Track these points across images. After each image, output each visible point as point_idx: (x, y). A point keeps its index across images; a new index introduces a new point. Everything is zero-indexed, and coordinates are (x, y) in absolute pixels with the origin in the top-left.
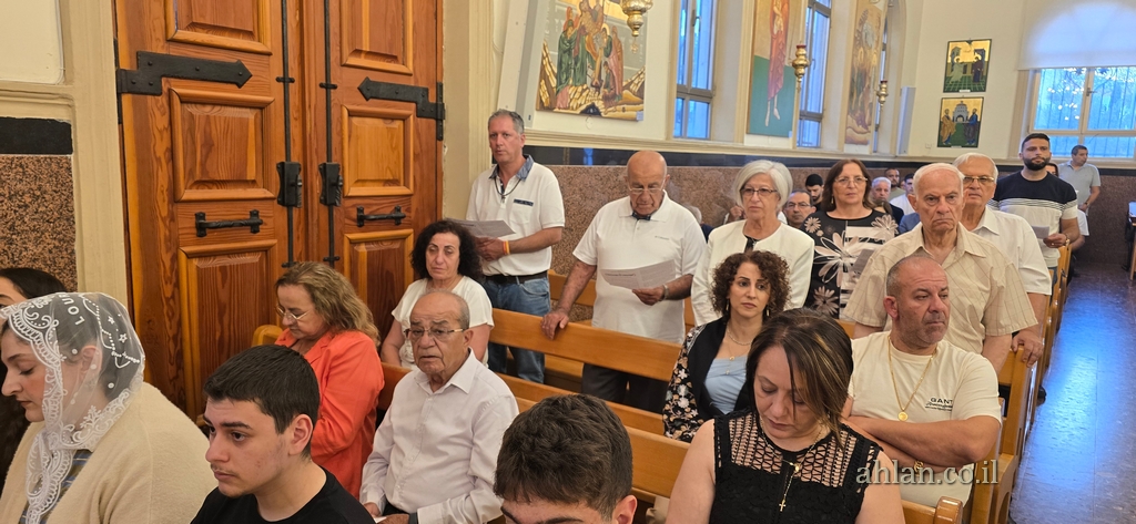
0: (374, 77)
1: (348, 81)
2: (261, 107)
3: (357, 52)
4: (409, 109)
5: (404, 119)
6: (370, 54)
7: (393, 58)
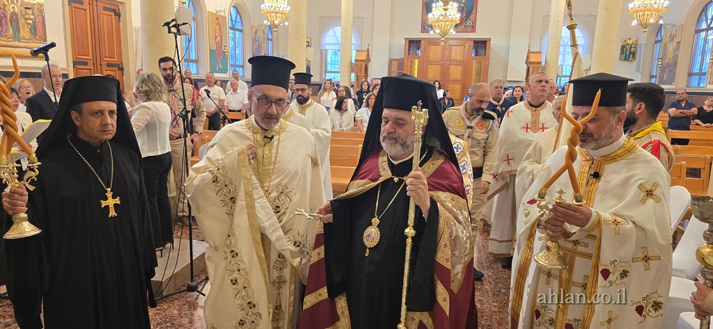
0: (109, 62)
1: (104, 63)
2: (90, 69)
3: (105, 57)
4: (116, 69)
5: (115, 71)
6: (108, 57)
7: (112, 58)
